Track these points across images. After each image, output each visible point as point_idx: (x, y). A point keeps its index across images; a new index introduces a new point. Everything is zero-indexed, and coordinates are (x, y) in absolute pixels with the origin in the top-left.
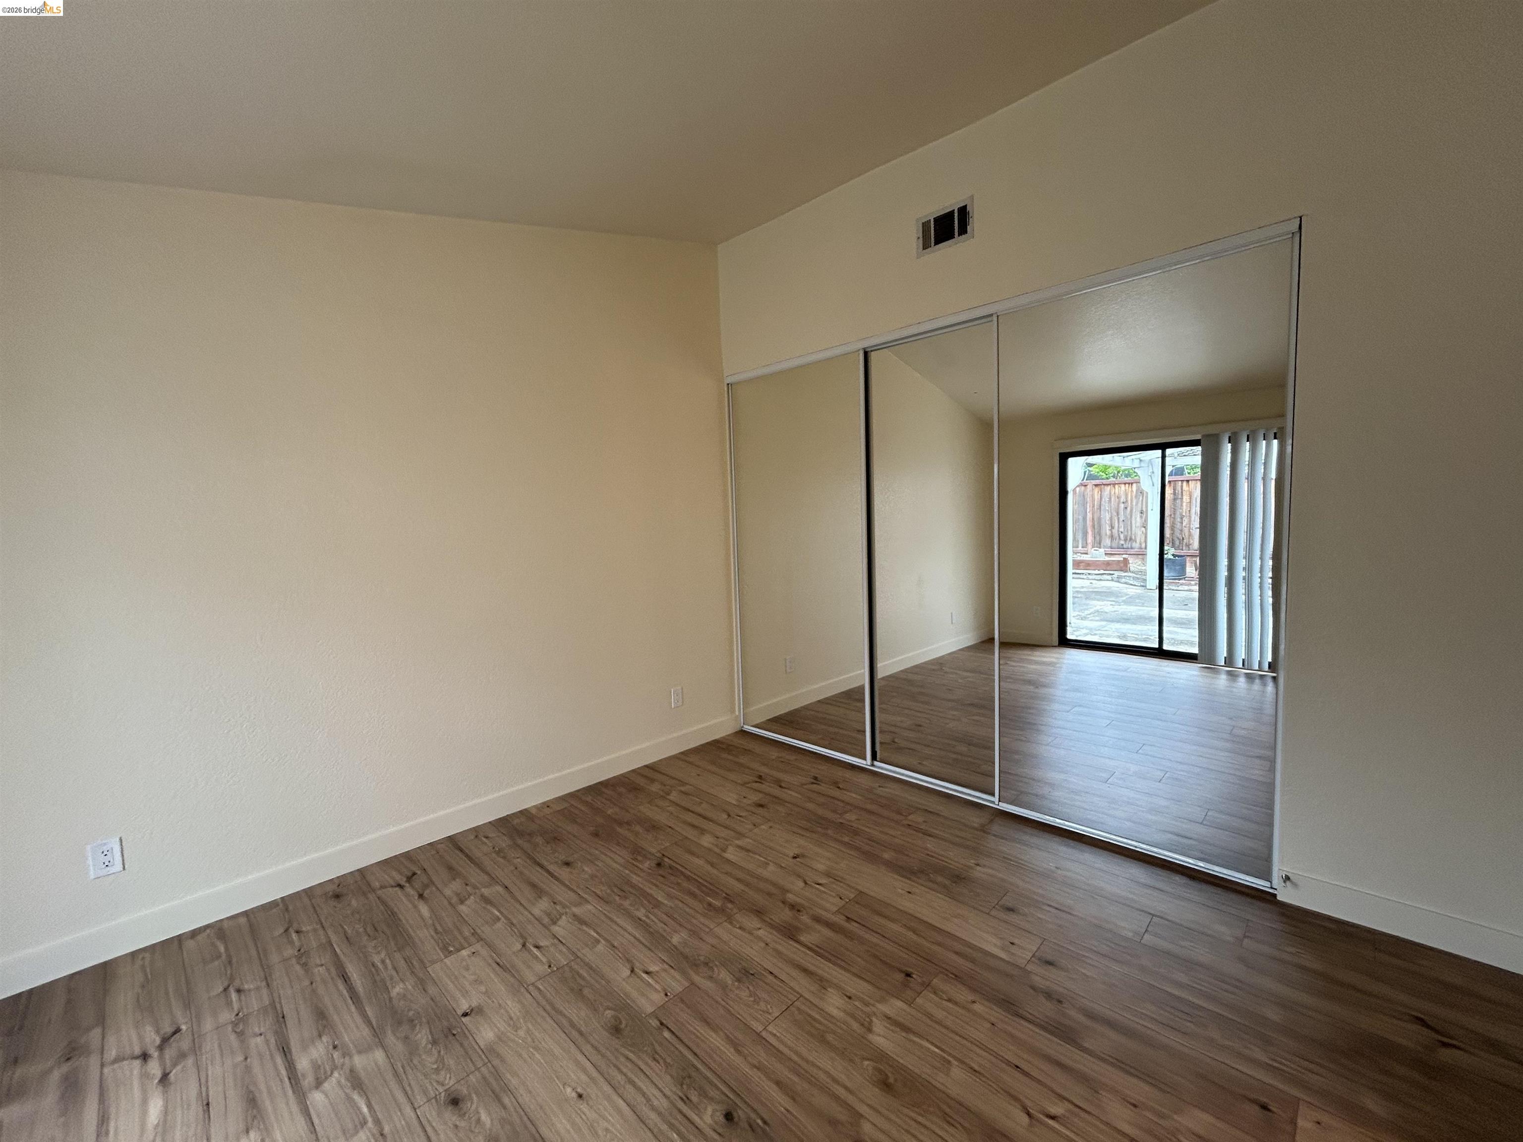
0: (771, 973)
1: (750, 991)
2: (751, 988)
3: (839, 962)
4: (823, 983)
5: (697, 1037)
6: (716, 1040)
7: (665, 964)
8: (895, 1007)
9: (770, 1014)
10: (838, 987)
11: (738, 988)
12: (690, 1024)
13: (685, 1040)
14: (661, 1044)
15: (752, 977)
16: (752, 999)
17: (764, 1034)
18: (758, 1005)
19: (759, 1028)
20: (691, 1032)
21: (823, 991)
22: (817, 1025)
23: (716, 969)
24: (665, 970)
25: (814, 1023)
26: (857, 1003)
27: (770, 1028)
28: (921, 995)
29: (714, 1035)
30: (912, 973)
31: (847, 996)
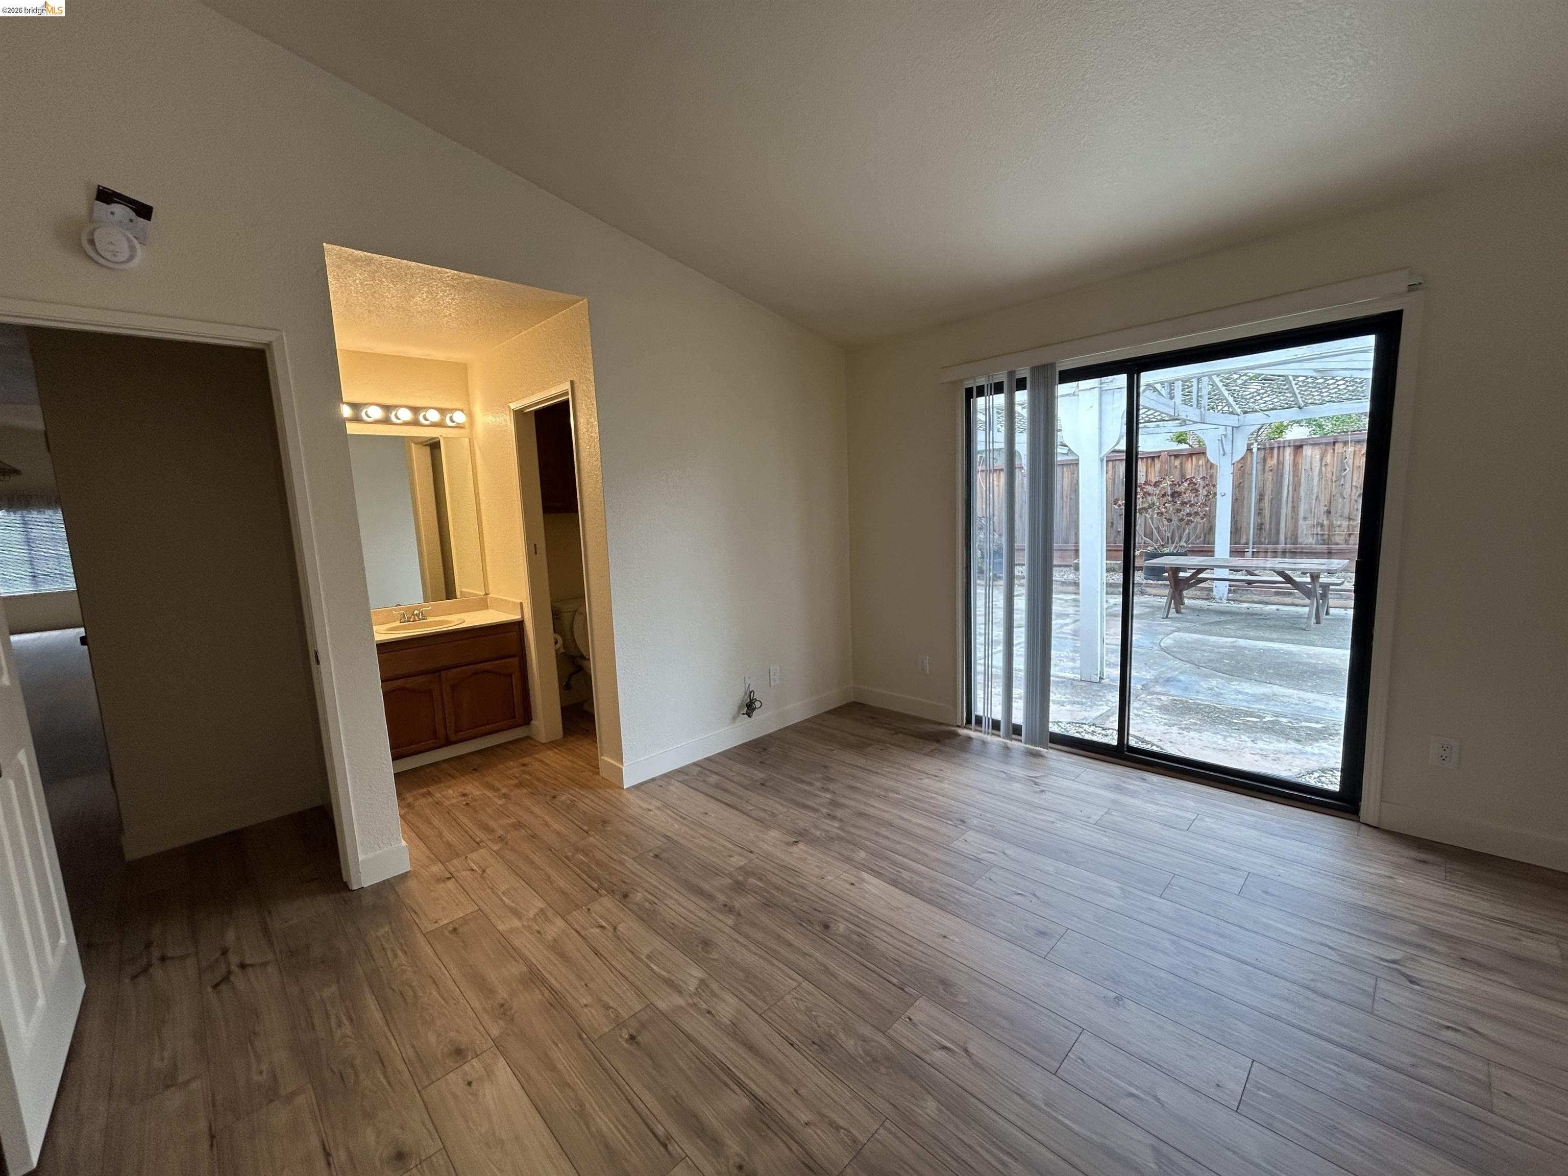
0: (792, 1045)
1: (817, 1023)
2: (815, 1026)
3: (706, 1059)
4: (735, 1032)
5: (867, 980)
6: (847, 976)
7: (929, 1061)
8: (666, 1001)
9: (796, 998)
10: (718, 1024)
11: (830, 1026)
12: (876, 990)
13: (874, 975)
14: (896, 972)
15: (816, 1041)
16: (814, 1013)
17: (800, 979)
18: (807, 1007)
19: (805, 984)
20: (870, 982)
21: (735, 1021)
22: (749, 986)
23: (861, 1052)
24: (926, 1052)
25: (752, 988)
26: (705, 1006)
27: (795, 984)
28: (632, 1013)
29: (848, 978)
30: (627, 1041)
31: (713, 1015)
